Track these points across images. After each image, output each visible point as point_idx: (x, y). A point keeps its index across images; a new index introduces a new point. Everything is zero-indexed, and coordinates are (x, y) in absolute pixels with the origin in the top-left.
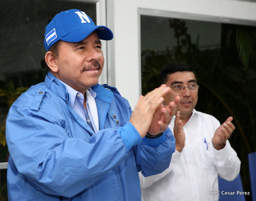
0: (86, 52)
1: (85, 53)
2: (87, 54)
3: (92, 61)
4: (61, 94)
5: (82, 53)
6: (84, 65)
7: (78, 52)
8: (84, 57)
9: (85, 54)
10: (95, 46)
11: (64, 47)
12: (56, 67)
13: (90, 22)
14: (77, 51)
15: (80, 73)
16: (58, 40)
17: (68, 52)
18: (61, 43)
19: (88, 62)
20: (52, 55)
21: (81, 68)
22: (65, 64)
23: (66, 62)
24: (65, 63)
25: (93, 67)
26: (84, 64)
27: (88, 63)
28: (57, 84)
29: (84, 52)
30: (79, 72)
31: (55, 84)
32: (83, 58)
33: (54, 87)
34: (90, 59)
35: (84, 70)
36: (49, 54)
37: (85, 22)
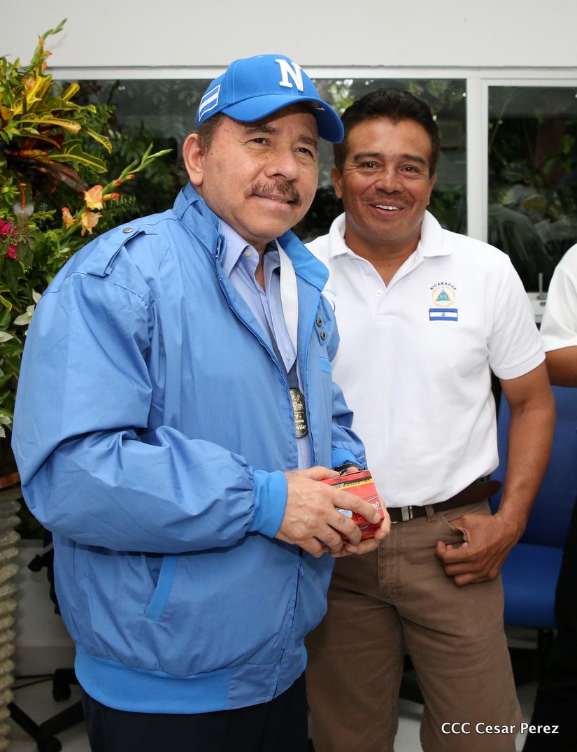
0: (272, 153)
1: (267, 154)
2: (271, 158)
3: (277, 178)
4: (204, 237)
5: (260, 154)
6: (255, 182)
7: (250, 148)
8: (262, 163)
9: (266, 158)
10: (297, 149)
11: (225, 130)
12: (200, 172)
13: (302, 90)
14: (249, 144)
15: (244, 199)
16: (217, 111)
17: (229, 143)
18: (222, 118)
19: (269, 177)
20: (199, 145)
21: (249, 187)
22: (216, 169)
23: (220, 165)
24: (218, 166)
25: (276, 192)
26: (258, 179)
27: (268, 179)
28: (201, 213)
29: (265, 151)
30: (240, 197)
31: (195, 211)
32: (257, 165)
33: (191, 218)
34: (273, 170)
35: (254, 193)
36: (193, 138)
37: (291, 86)
